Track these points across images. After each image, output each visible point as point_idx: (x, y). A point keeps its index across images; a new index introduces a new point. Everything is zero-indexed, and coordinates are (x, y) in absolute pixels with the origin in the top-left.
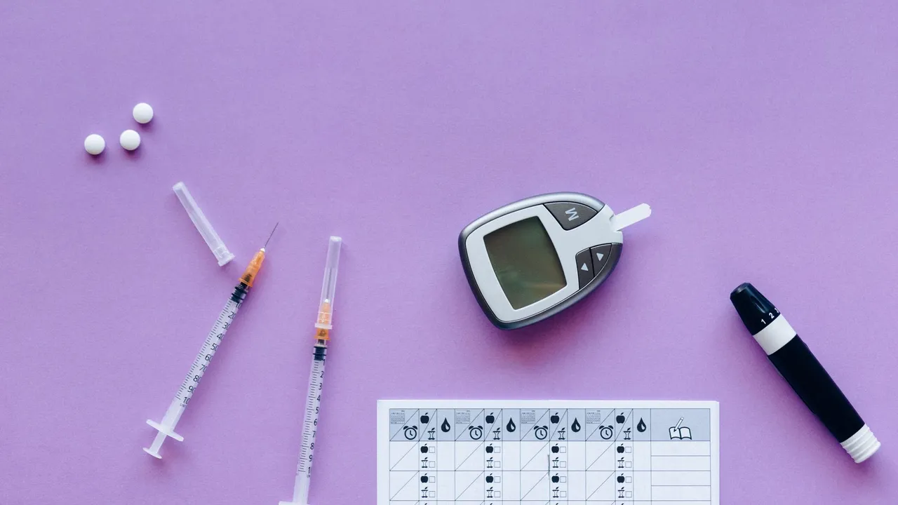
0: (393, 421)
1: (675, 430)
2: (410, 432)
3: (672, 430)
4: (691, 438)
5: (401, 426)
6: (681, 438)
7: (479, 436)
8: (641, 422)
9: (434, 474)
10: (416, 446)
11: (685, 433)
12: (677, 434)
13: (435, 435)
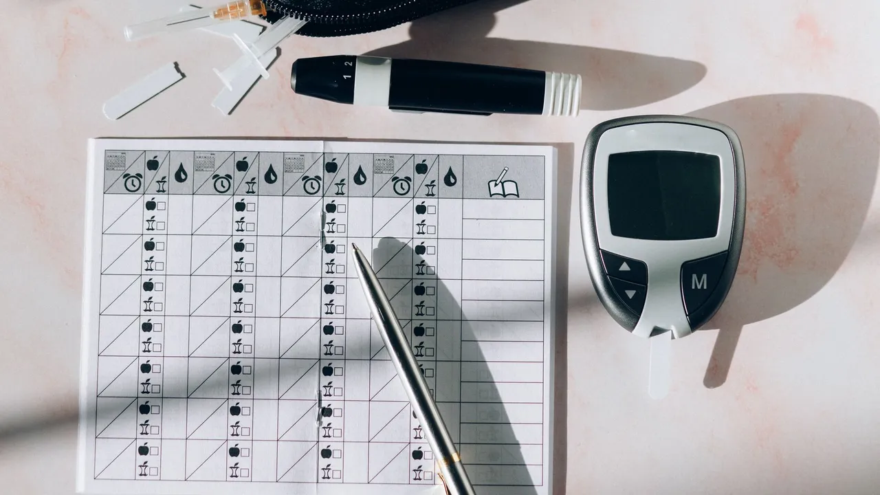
0: (109, 166)
1: (496, 185)
2: (132, 182)
3: (492, 184)
4: (518, 196)
5: (120, 173)
6: (504, 195)
7: (226, 188)
8: (450, 173)
9: (163, 239)
10: (139, 201)
11: (510, 189)
12: (499, 189)
13: (166, 185)
